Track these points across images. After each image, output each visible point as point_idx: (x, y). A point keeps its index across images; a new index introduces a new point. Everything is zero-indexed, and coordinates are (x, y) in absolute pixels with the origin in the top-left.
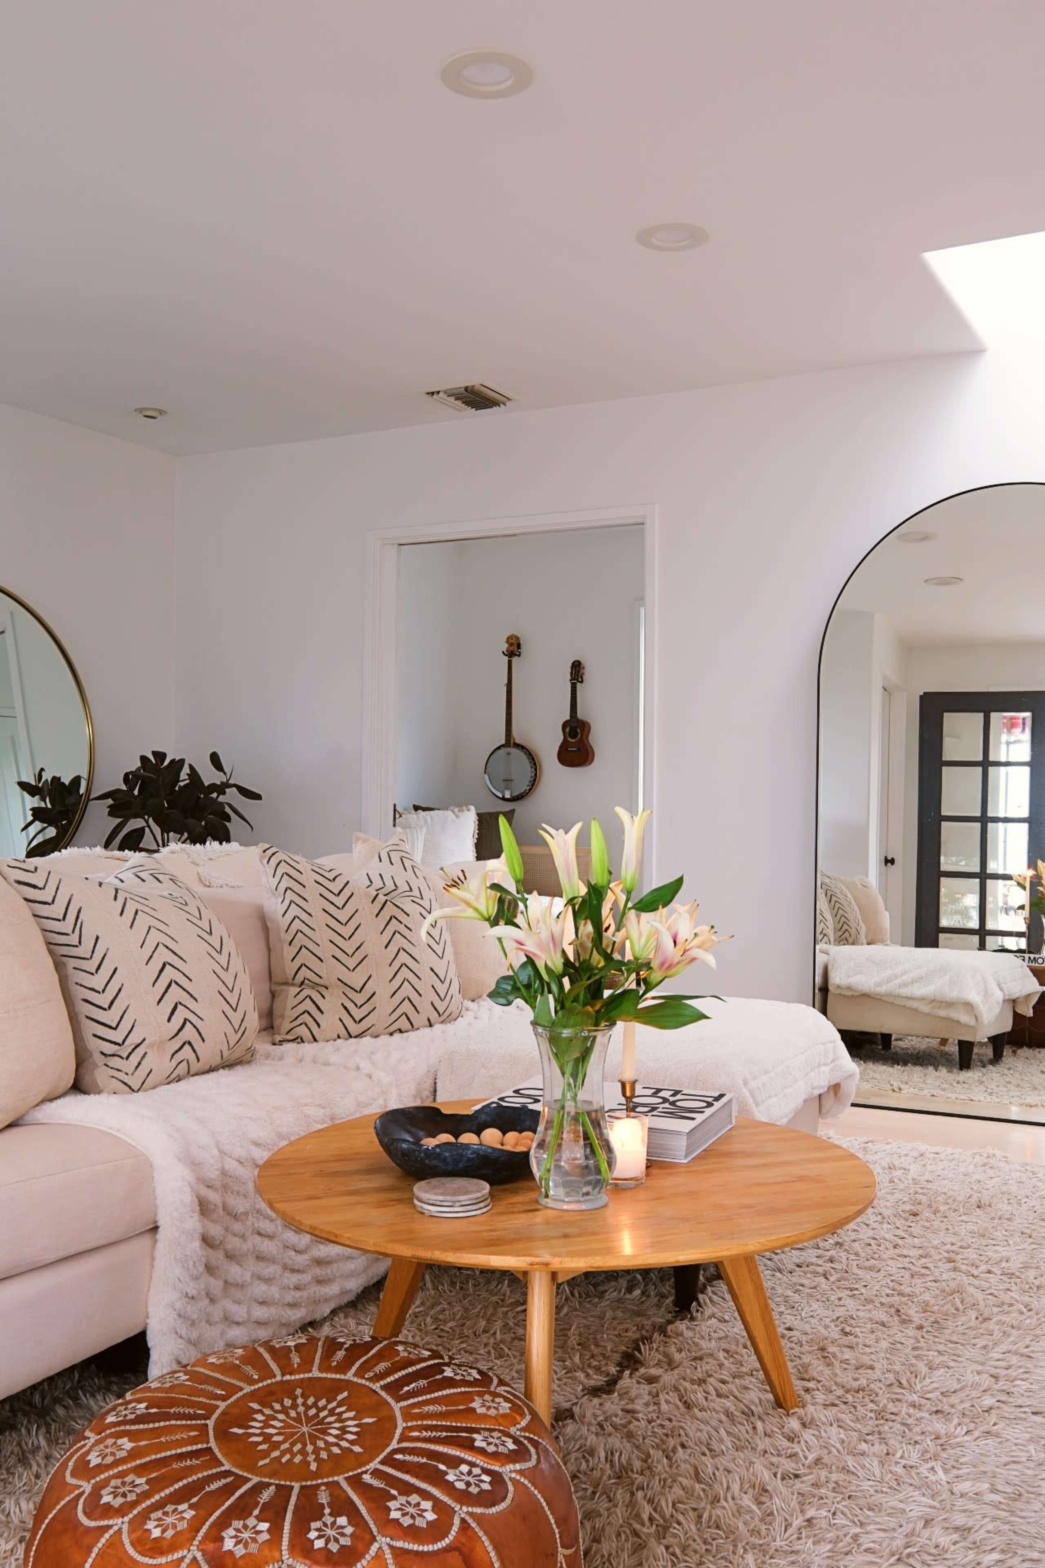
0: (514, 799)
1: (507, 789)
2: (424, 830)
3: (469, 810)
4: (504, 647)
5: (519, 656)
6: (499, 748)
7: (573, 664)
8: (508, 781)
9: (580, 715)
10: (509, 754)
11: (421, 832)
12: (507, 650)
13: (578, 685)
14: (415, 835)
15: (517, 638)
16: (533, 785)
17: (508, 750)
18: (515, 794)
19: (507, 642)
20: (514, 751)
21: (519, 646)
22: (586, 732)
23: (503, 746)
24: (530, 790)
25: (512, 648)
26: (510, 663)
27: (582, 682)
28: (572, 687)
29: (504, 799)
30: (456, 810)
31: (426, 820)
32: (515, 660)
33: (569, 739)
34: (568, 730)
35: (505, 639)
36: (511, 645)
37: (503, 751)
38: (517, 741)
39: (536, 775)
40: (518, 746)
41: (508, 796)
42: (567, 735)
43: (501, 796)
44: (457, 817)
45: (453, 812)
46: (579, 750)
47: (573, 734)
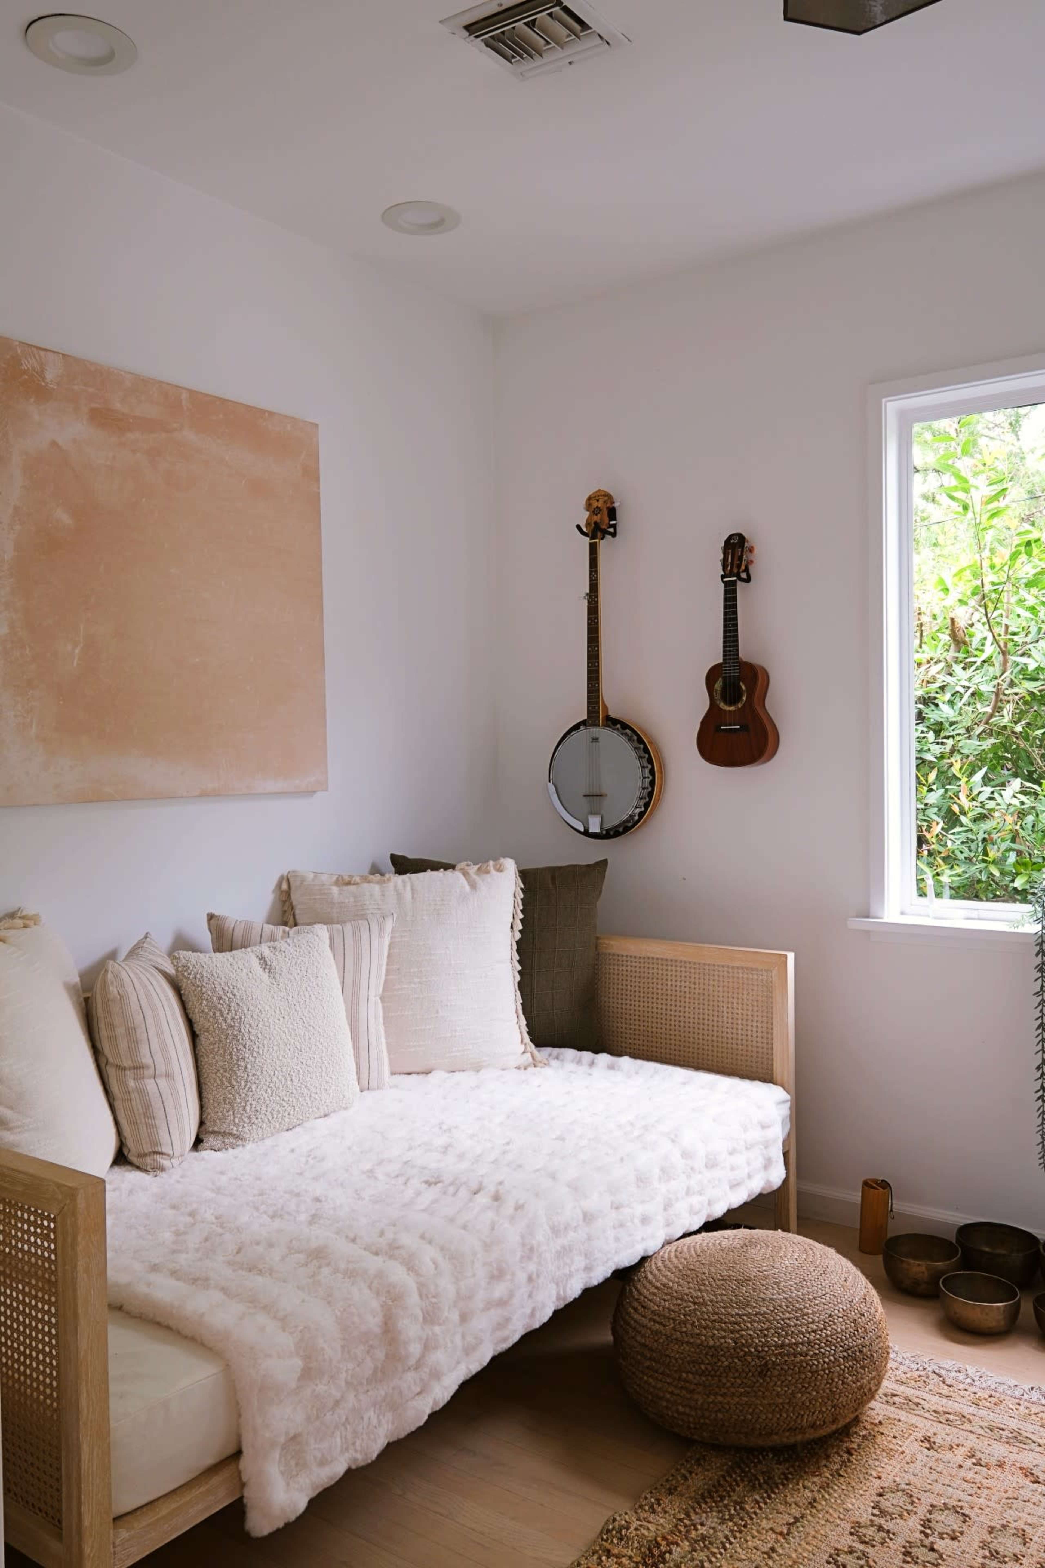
0: (609, 834)
1: (593, 813)
2: (389, 925)
3: (500, 870)
4: (583, 517)
5: (614, 535)
6: (576, 727)
7: (727, 542)
8: (595, 797)
9: (745, 653)
10: (595, 740)
11: (382, 930)
12: (588, 524)
13: (740, 585)
14: (365, 936)
15: (609, 497)
16: (647, 805)
17: (595, 731)
18: (613, 821)
19: (589, 506)
20: (606, 734)
21: (612, 513)
22: (758, 692)
23: (584, 723)
24: (641, 815)
25: (596, 518)
26: (593, 549)
27: (748, 580)
28: (726, 592)
29: (586, 833)
30: (473, 869)
31: (399, 896)
32: (604, 545)
33: (722, 705)
34: (718, 685)
35: (583, 502)
36: (595, 511)
37: (584, 733)
38: (612, 714)
39: (652, 783)
40: (612, 722)
41: (595, 828)
42: (718, 697)
43: (582, 830)
44: (473, 886)
45: (465, 874)
46: (744, 728)
47: (731, 693)
